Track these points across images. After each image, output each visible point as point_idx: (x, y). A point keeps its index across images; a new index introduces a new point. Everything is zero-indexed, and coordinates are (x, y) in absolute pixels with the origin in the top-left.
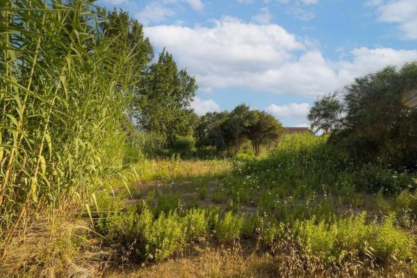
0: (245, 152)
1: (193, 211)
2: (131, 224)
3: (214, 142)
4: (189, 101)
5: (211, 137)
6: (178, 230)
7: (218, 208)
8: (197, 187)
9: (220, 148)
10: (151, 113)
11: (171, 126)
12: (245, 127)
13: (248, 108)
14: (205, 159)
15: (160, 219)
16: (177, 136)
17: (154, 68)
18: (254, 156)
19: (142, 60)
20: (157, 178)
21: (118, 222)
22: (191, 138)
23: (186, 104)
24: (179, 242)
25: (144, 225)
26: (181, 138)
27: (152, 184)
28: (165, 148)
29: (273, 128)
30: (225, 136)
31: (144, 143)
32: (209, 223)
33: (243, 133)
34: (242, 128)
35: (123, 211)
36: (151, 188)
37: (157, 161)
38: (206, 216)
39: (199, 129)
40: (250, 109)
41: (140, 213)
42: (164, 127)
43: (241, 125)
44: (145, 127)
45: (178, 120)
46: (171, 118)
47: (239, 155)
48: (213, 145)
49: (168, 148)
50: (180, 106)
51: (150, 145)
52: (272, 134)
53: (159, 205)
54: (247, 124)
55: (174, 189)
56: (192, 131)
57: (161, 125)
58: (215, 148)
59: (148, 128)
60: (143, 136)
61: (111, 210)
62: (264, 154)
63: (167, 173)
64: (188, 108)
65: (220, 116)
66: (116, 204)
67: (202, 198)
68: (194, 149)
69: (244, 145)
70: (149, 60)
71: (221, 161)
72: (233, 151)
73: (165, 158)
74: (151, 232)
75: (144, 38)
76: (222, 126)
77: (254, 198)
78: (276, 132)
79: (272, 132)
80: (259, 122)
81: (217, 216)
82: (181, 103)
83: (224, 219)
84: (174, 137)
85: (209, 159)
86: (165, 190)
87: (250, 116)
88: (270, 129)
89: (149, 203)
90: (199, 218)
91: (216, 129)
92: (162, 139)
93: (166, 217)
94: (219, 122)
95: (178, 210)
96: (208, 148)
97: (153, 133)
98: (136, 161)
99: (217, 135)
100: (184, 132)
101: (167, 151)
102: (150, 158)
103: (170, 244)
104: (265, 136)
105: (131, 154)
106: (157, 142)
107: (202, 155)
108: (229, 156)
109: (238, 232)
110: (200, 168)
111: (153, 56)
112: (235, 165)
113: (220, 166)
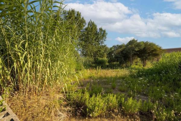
0: (136, 65)
1: (109, 95)
2: (80, 98)
3: (118, 60)
4: (104, 41)
5: (116, 57)
6: (102, 103)
7: (123, 94)
8: (110, 82)
9: (121, 63)
10: (86, 48)
11: (96, 54)
12: (136, 51)
13: (137, 41)
14: (113, 69)
15: (93, 97)
16: (99, 58)
17: (86, 29)
18: (142, 66)
19: (81, 27)
20: (90, 77)
21: (74, 96)
22: (105, 59)
23: (102, 43)
24: (103, 110)
25: (86, 99)
26: (100, 59)
27: (88, 80)
28: (93, 64)
29: (155, 50)
30: (124, 57)
31: (84, 62)
32: (119, 102)
33: (135, 54)
34: (133, 52)
35: (76, 91)
36: (88, 82)
37: (90, 70)
38: (117, 98)
39: (110, 54)
40: (138, 41)
41: (83, 93)
42: (92, 54)
43: (133, 50)
44: (84, 55)
45: (99, 50)
46: (95, 50)
47: (133, 66)
48: (117, 61)
49: (95, 63)
50: (100, 44)
51: (86, 63)
52: (154, 54)
53: (92, 90)
54: (137, 49)
55: (99, 83)
56: (106, 56)
57: (91, 53)
58: (118, 63)
59: (85, 55)
60: (83, 59)
61: (72, 90)
62: (149, 65)
63: (95, 75)
64: (103, 44)
65: (120, 47)
66: (73, 88)
67: (114, 88)
68: (107, 64)
69: (136, 61)
70: (84, 26)
71: (122, 70)
72: (129, 64)
73: (94, 68)
74: (89, 103)
75: (82, 17)
76: (122, 52)
77: (145, 91)
78: (157, 52)
79: (154, 53)
80: (145, 48)
81: (123, 99)
82: (100, 42)
83: (127, 101)
84: (97, 59)
85: (115, 69)
86: (94, 83)
87: (138, 45)
88: (153, 51)
89: (87, 89)
90: (113, 99)
91: (118, 53)
92: (92, 59)
93: (96, 96)
94: (120, 50)
95: (102, 93)
96: (114, 63)
97: (88, 57)
98: (81, 70)
99: (120, 56)
100: (102, 56)
101: (94, 65)
102: (86, 68)
103: (98, 110)
104: (149, 55)
105: (78, 67)
106: (89, 61)
107: (112, 67)
108: (127, 67)
109: (137, 110)
110: (111, 73)
111: (86, 24)
112: (131, 72)
113: (122, 72)
